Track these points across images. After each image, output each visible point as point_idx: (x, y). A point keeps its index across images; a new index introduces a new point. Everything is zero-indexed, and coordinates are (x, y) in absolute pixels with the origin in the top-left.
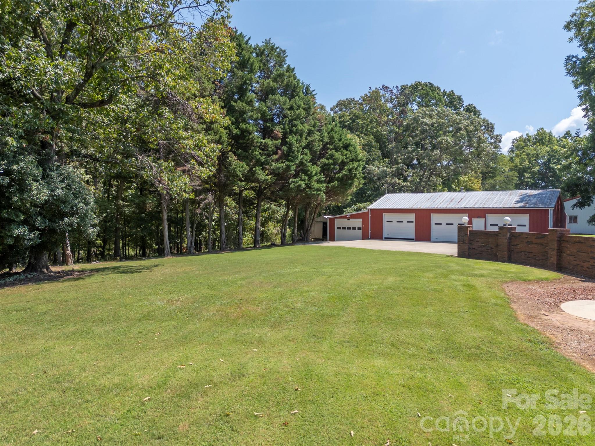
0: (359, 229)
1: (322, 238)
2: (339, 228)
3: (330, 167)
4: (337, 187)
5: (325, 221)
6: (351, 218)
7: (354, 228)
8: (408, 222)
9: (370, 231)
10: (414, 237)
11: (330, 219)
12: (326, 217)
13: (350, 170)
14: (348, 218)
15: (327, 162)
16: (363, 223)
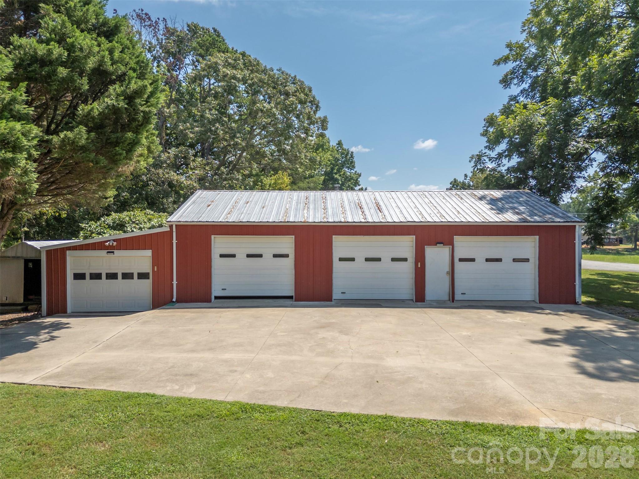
0: (143, 276)
1: (21, 300)
2: (79, 276)
3: (54, 72)
4: (83, 149)
5: (31, 255)
6: (119, 248)
7: (127, 276)
8: (275, 256)
9: (175, 282)
10: (292, 293)
11: (50, 252)
12: (37, 244)
13: (130, 98)
14: (110, 249)
15: (42, 49)
16: (155, 261)
